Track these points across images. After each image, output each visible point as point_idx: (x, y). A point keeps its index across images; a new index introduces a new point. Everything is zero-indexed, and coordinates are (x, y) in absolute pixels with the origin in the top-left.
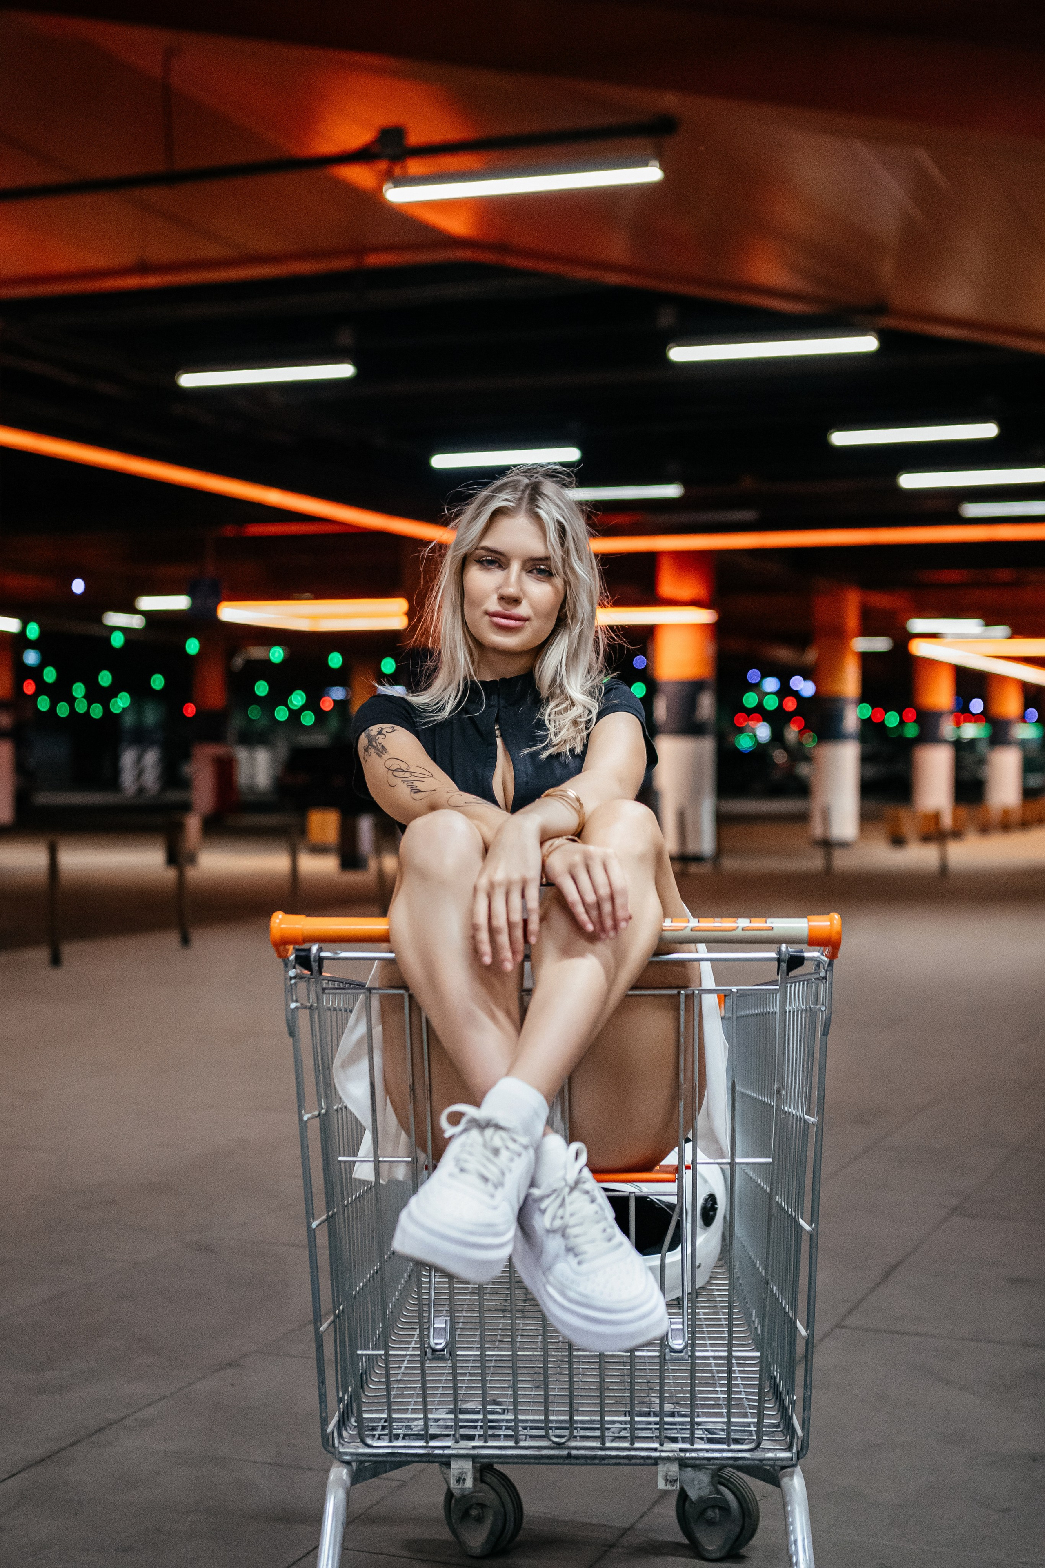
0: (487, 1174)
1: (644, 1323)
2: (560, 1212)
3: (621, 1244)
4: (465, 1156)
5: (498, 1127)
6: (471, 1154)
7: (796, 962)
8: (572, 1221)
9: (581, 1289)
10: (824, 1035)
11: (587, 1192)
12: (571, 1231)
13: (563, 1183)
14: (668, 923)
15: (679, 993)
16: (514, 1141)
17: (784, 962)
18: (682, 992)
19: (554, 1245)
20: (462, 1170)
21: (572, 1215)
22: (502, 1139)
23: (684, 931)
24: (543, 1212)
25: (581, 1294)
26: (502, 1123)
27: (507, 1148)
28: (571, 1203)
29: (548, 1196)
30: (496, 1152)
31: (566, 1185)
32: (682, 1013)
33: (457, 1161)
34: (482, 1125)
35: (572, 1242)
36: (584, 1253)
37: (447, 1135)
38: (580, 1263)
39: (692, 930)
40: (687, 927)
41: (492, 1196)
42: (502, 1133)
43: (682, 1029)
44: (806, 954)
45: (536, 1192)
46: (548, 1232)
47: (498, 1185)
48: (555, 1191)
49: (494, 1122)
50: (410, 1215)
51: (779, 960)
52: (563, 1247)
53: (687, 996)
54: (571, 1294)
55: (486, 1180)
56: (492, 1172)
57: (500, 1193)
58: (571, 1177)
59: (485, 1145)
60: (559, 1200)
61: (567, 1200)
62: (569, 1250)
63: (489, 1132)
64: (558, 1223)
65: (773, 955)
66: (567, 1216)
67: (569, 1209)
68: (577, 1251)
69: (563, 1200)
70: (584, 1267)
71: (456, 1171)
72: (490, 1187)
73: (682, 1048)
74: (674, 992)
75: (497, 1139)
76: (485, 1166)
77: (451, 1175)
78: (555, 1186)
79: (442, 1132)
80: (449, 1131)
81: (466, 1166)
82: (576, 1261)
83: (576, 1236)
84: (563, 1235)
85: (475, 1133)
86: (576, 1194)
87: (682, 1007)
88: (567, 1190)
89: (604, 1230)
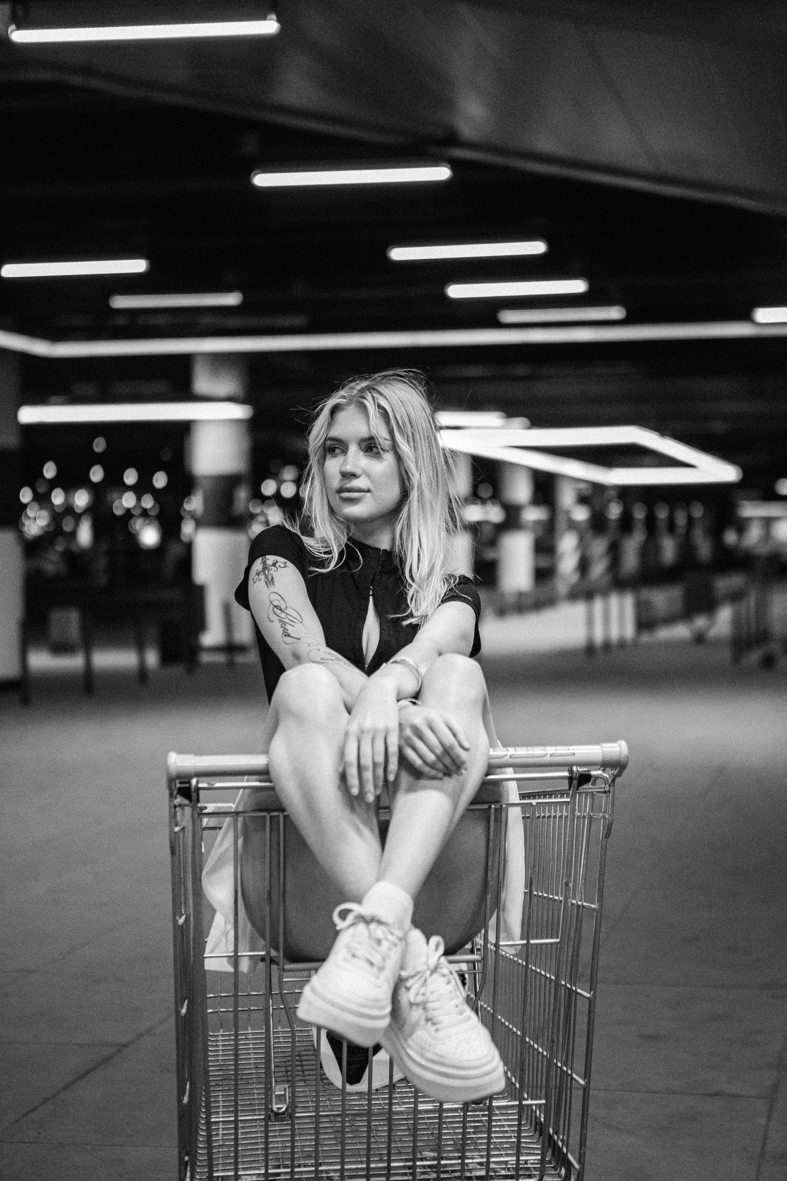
0: (372, 960)
1: (487, 1079)
2: (422, 990)
3: (469, 1018)
4: (354, 945)
5: (380, 922)
6: (359, 943)
7: (585, 778)
8: (431, 998)
9: (438, 1051)
10: (606, 837)
11: (444, 976)
12: (429, 1005)
13: (425, 967)
14: (492, 753)
15: (490, 807)
16: (392, 933)
17: (575, 779)
18: (493, 806)
19: (416, 1014)
20: (354, 956)
21: (432, 993)
22: (384, 933)
23: (504, 759)
24: (408, 989)
25: (438, 1055)
26: (383, 919)
27: (387, 939)
28: (432, 984)
29: (413, 977)
30: (379, 942)
31: (428, 969)
32: (492, 823)
33: (349, 948)
34: (368, 921)
35: (431, 1014)
36: (441, 1023)
37: (338, 928)
38: (437, 1030)
39: (510, 757)
40: (506, 755)
41: (377, 977)
42: (382, 928)
43: (491, 837)
44: (593, 773)
45: (404, 974)
46: (411, 1004)
47: (381, 969)
48: (418, 973)
49: (377, 918)
50: (313, 990)
51: (570, 779)
52: (423, 1018)
53: (496, 809)
54: (429, 1055)
55: (372, 964)
56: (377, 959)
57: (383, 976)
58: (432, 962)
59: (370, 936)
60: (422, 980)
61: (429, 981)
62: (428, 1020)
63: (373, 926)
64: (420, 999)
65: (566, 774)
66: (428, 994)
67: (430, 988)
68: (435, 1020)
69: (426, 980)
70: (440, 1034)
71: (349, 956)
72: (375, 970)
73: (491, 851)
74: (486, 806)
75: (379, 931)
76: (371, 955)
77: (345, 960)
78: (419, 970)
79: (335, 925)
80: (340, 924)
81: (357, 953)
82: (433, 1029)
83: (434, 1010)
84: (424, 1009)
85: (361, 927)
86: (435, 976)
87: (492, 818)
88: (428, 973)
89: (457, 1006)
